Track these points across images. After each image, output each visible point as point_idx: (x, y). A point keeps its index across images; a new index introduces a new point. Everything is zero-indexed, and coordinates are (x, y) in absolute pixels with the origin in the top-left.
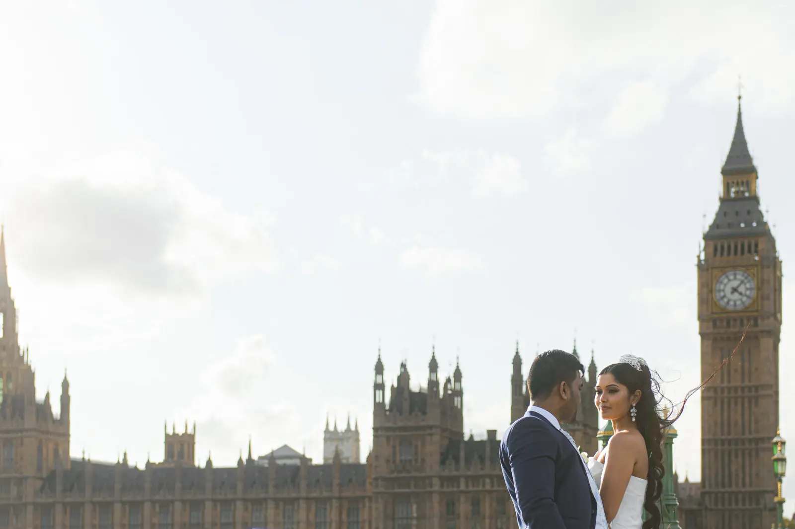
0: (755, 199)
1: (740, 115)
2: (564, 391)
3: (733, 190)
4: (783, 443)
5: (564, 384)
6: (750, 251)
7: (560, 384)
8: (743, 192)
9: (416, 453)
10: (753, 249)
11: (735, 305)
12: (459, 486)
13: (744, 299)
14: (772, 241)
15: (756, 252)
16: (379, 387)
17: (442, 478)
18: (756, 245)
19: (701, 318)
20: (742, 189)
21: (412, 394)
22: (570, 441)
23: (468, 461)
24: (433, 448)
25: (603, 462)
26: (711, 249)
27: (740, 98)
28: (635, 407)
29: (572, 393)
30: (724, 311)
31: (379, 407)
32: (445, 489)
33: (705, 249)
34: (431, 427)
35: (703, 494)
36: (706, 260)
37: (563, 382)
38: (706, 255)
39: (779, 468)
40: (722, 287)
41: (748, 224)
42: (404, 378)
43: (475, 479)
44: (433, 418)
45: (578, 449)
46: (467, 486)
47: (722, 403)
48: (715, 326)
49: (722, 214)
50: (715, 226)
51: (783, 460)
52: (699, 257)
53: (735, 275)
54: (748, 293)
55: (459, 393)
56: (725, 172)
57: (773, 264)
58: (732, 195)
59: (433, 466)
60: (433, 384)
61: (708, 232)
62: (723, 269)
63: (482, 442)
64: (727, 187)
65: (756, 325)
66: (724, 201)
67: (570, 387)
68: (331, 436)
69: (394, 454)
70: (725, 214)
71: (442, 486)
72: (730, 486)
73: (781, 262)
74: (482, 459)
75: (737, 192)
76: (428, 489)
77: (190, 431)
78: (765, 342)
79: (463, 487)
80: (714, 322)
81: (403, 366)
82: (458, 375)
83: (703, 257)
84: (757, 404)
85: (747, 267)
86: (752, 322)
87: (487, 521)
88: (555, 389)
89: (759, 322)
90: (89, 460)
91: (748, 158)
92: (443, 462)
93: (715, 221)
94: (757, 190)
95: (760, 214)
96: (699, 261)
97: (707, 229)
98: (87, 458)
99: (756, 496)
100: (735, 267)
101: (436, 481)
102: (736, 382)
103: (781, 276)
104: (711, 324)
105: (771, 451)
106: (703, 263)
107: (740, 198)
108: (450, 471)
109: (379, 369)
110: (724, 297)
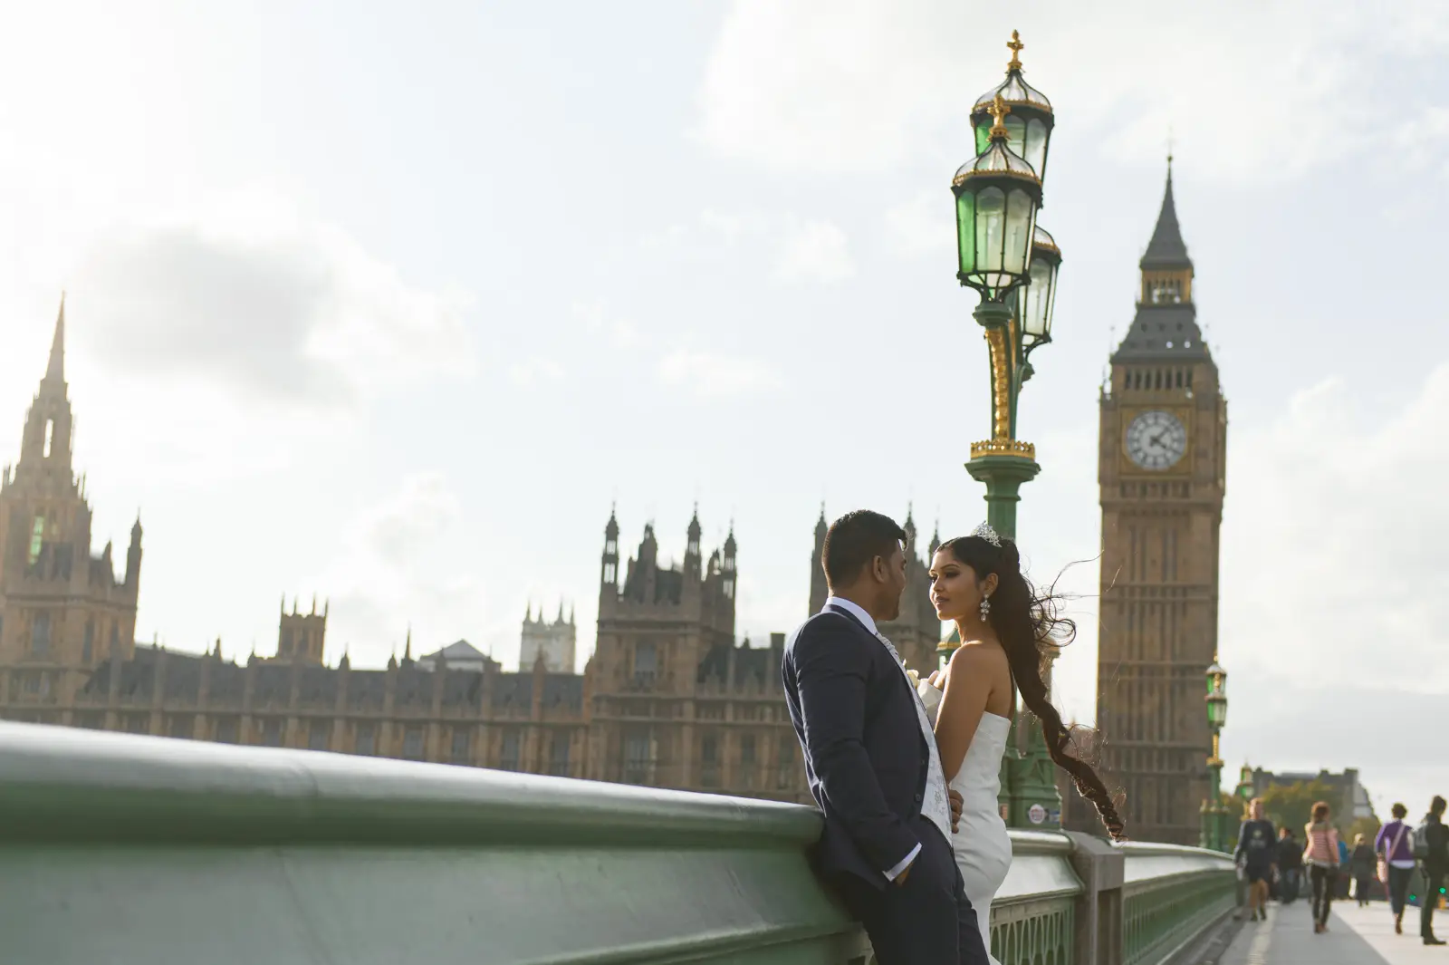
0: (1190, 308)
1: (1169, 183)
2: (879, 570)
3: (1156, 292)
4: (1223, 676)
5: (879, 561)
6: (1179, 384)
7: (873, 560)
8: (1172, 297)
9: (661, 663)
10: (1184, 381)
11: (1155, 463)
12: (723, 716)
13: (1169, 454)
14: (1212, 371)
15: (1189, 385)
16: (610, 559)
17: (700, 705)
18: (1190, 377)
19: (1103, 480)
20: (1170, 291)
21: (658, 571)
22: (891, 652)
23: (739, 681)
24: (688, 654)
25: (941, 688)
26: (1122, 379)
27: (1170, 159)
28: (988, 599)
29: (891, 574)
30: (1137, 470)
31: (608, 589)
32: (702, 720)
33: (1113, 378)
34: (685, 624)
35: (1097, 748)
36: (1113, 394)
37: (877, 558)
38: (1113, 387)
39: (1215, 714)
40: (1136, 435)
41: (1178, 344)
42: (648, 547)
43: (749, 707)
44: (689, 610)
45: (903, 664)
46: (736, 717)
47: (1132, 612)
48: (1123, 493)
49: (1139, 326)
50: (1126, 345)
51: (1223, 702)
52: (1102, 389)
53: (1156, 418)
54: (1175, 445)
55: (731, 575)
56: (1146, 265)
57: (1217, 406)
58: (1156, 300)
59: (685, 684)
60: (692, 559)
61: (1118, 353)
62: (1140, 409)
63: (762, 651)
64: (1148, 287)
65: (1186, 494)
66: (1143, 308)
67: (888, 565)
68: (533, 631)
69: (627, 662)
70: (1144, 327)
71: (697, 715)
72: (1140, 737)
73: (1226, 402)
74: (761, 676)
75: (1162, 297)
76: (676, 719)
77: (319, 612)
78: (1200, 521)
79: (729, 719)
80: (1123, 487)
81: (649, 529)
82: (731, 547)
83: (1108, 389)
84: (1185, 613)
85: (1175, 407)
86: (1180, 490)
87: (764, 774)
88: (866, 567)
89: (1192, 489)
90: (163, 648)
91: (1180, 247)
92: (701, 679)
93: (1129, 336)
94: (1192, 296)
95: (1196, 331)
96: (1103, 394)
97: (1116, 348)
98: (159, 644)
99: (1181, 755)
100: (1157, 407)
101: (689, 708)
102: (1154, 579)
103: (1226, 422)
104: (1118, 490)
105: (1204, 686)
106: (1109, 398)
107: (1166, 304)
108: (711, 693)
109: (612, 531)
110: (1138, 450)
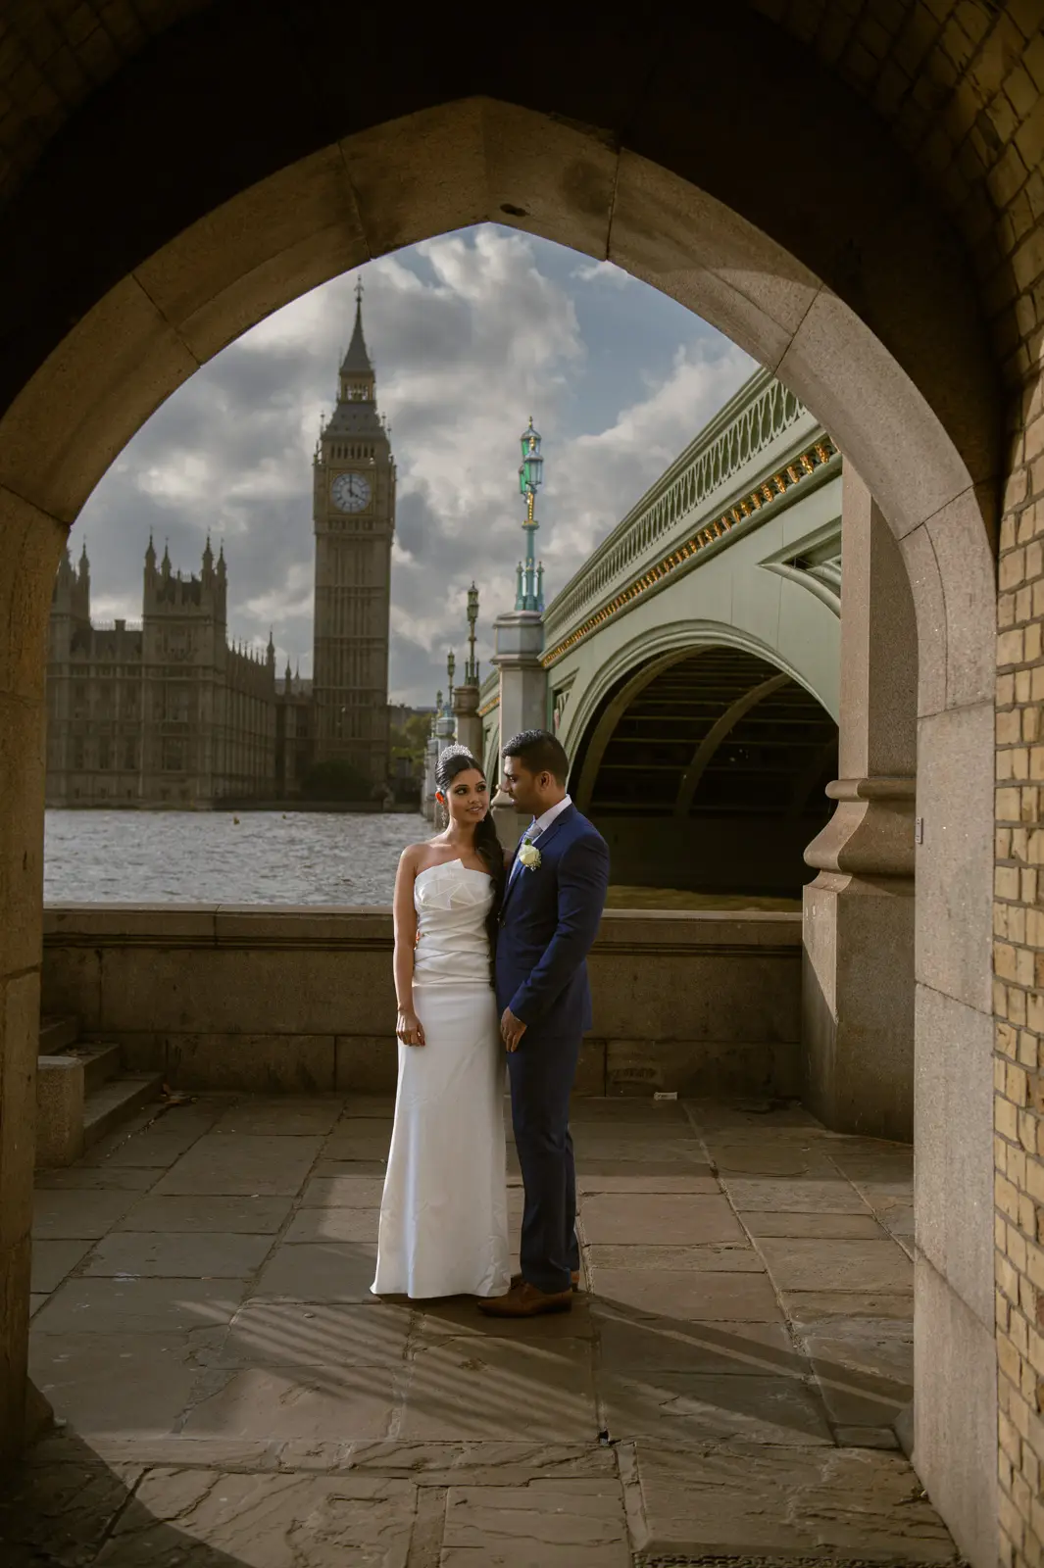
0: (373, 403)
1: (359, 315)
3: (350, 392)
6: (366, 455)
8: (361, 395)
10: (369, 452)
11: (351, 507)
12: (88, 673)
13: (360, 502)
14: (387, 445)
15: (372, 456)
17: (73, 667)
18: (372, 451)
19: (316, 517)
20: (359, 392)
23: (99, 651)
24: (63, 633)
26: (329, 451)
27: (358, 299)
30: (340, 512)
32: (75, 676)
33: (323, 449)
34: (61, 615)
35: (313, 691)
36: (324, 461)
38: (323, 455)
40: (339, 489)
43: (106, 668)
46: (97, 674)
47: (336, 602)
48: (330, 527)
49: (339, 414)
50: (331, 426)
52: (316, 456)
53: (351, 477)
54: (364, 496)
56: (343, 374)
57: (390, 469)
58: (350, 397)
59: (63, 653)
61: (326, 431)
62: (341, 471)
63: (110, 632)
64: (344, 389)
65: (370, 528)
66: (342, 402)
70: (343, 416)
71: (72, 673)
72: (341, 684)
73: (395, 466)
75: (353, 395)
76: (58, 676)
78: (379, 546)
79: (93, 674)
80: (330, 522)
83: (320, 457)
84: (369, 604)
85: (364, 471)
86: (367, 525)
87: (117, 709)
89: (374, 525)
91: (366, 362)
92: (73, 649)
93: (333, 420)
94: (375, 396)
95: (377, 419)
96: (316, 461)
97: (324, 428)
100: (351, 470)
101: (66, 669)
102: (350, 583)
103: (395, 480)
104: (327, 525)
106: (320, 463)
107: (357, 401)
108: (79, 659)
110: (340, 498)
